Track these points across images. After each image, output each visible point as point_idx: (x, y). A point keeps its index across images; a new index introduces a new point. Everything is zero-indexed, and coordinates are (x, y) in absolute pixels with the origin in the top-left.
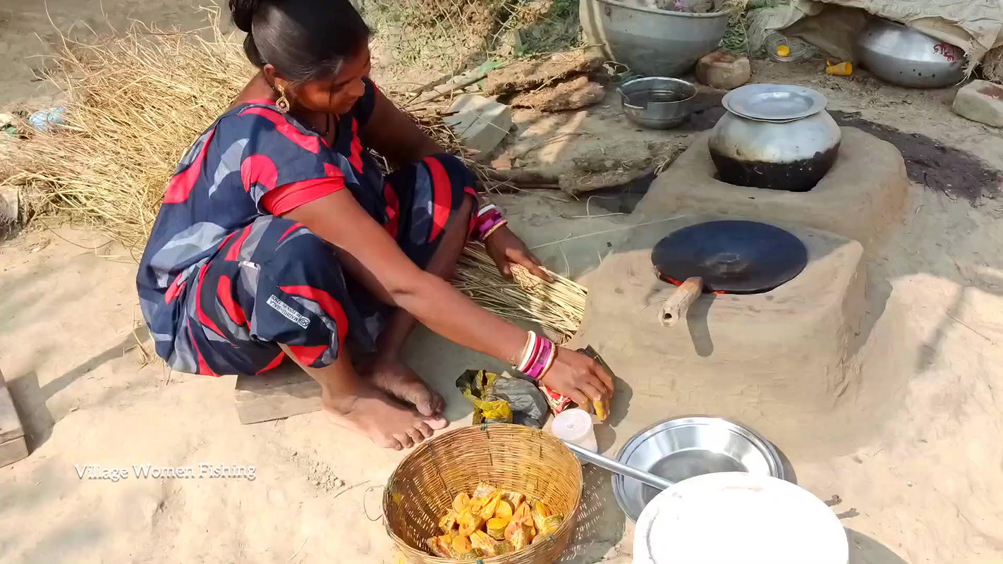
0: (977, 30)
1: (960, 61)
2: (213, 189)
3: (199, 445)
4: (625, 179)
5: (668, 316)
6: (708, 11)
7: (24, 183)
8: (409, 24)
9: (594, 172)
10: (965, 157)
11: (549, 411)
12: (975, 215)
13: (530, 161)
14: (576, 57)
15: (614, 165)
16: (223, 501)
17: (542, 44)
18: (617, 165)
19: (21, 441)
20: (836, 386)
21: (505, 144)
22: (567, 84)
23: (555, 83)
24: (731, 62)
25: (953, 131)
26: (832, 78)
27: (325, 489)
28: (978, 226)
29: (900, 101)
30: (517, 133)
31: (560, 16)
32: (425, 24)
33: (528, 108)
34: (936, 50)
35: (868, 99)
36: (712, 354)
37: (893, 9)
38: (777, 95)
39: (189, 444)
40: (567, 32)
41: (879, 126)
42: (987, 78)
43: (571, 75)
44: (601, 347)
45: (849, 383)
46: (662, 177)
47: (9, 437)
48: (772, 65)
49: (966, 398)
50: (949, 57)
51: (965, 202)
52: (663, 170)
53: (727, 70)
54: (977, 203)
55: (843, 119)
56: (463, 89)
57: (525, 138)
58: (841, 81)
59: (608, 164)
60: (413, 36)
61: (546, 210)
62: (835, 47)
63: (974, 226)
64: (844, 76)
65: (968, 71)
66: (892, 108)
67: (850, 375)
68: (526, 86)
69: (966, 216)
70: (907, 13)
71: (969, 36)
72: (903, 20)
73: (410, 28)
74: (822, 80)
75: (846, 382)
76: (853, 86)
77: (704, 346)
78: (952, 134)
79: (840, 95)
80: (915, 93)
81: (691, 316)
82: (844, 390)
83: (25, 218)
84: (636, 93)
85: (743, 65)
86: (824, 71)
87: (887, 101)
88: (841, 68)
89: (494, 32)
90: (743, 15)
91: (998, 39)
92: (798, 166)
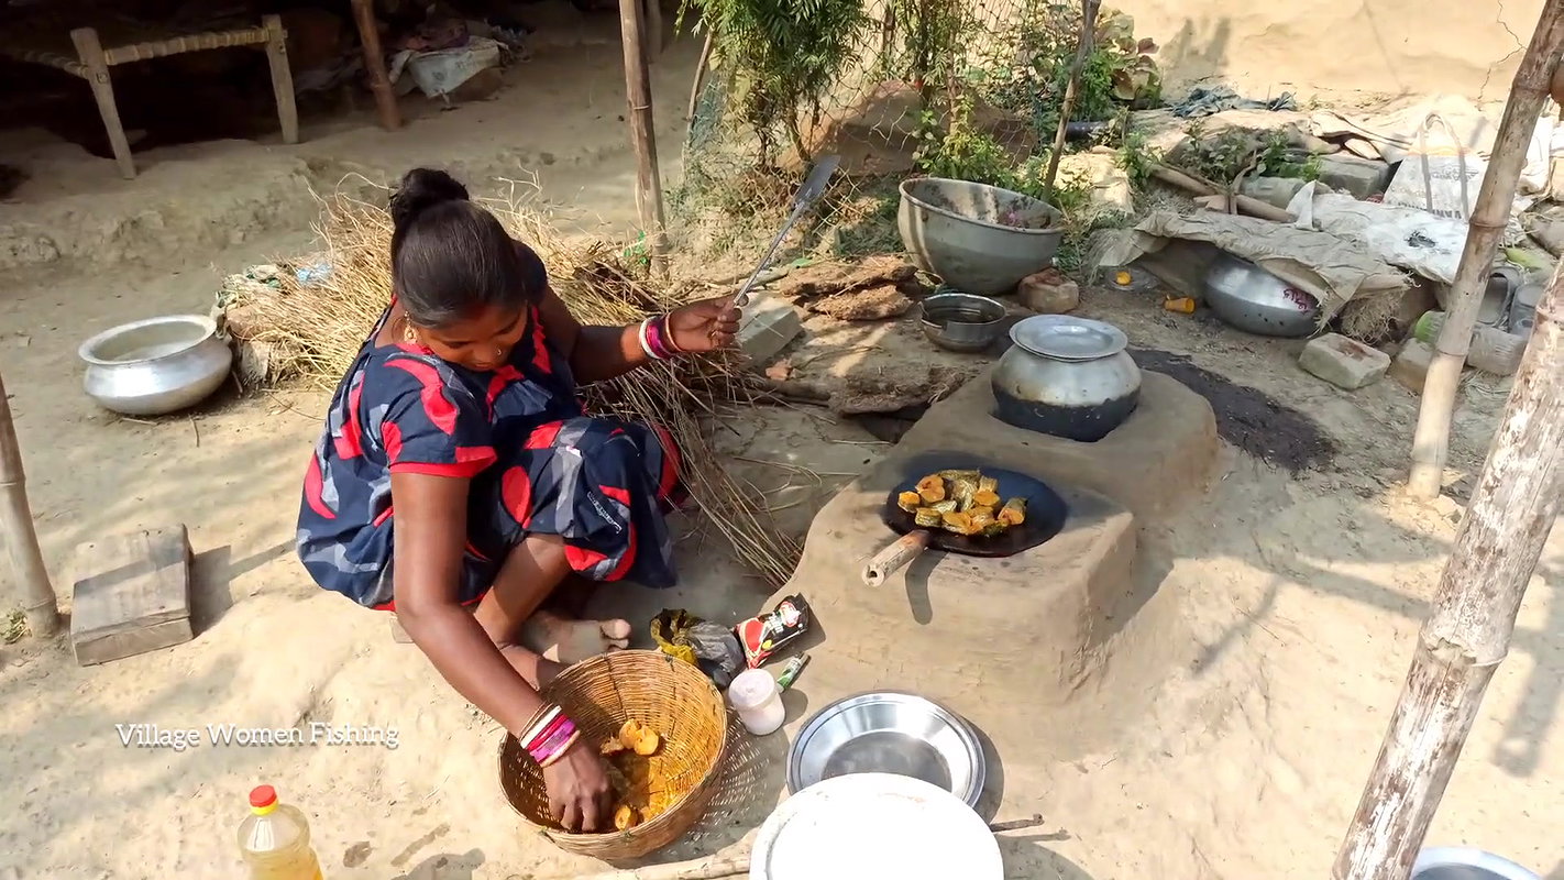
0: (1333, 278)
1: (1313, 311)
3: (363, 652)
4: (896, 405)
5: (874, 574)
6: (1042, 227)
7: (276, 340)
9: (865, 393)
10: (1299, 420)
11: (742, 664)
12: (1293, 489)
13: (809, 372)
14: (887, 264)
15: (887, 387)
16: (371, 720)
17: (862, 245)
18: (889, 389)
19: (185, 624)
20: (1072, 677)
21: (787, 350)
22: (873, 292)
23: (858, 289)
24: (1056, 285)
25: (1295, 389)
26: (1169, 314)
27: (480, 722)
28: (1294, 503)
29: (1242, 347)
30: (804, 340)
31: (884, 216)
32: (743, 212)
33: (824, 313)
34: (1287, 295)
35: (1205, 342)
36: (932, 622)
37: (1242, 244)
38: (1074, 329)
39: (352, 649)
40: (891, 234)
41: (1209, 374)
42: (1345, 333)
43: (878, 282)
45: (1089, 675)
46: (936, 408)
48: (1106, 292)
49: (1231, 708)
50: (1301, 304)
51: (1286, 474)
52: (939, 400)
53: (1051, 294)
54: (1301, 474)
55: (1168, 362)
56: (764, 286)
57: (811, 346)
58: (1178, 319)
59: (881, 385)
61: (808, 429)
62: (1179, 280)
63: (1288, 502)
64: (1184, 313)
65: (1323, 322)
66: (1231, 354)
67: (1091, 665)
68: (825, 290)
69: (1282, 489)
70: (1257, 251)
71: (1323, 284)
72: (1251, 258)
73: (727, 214)
74: (1158, 316)
75: (1086, 673)
76: (1193, 325)
77: (922, 611)
78: (1293, 392)
79: (1174, 333)
80: (1262, 341)
81: (910, 576)
82: (1083, 682)
83: (275, 378)
84: (939, 309)
85: (1071, 290)
86: (1163, 306)
87: (1227, 346)
88: (1182, 304)
89: (813, 227)
90: (1086, 235)
91: (1359, 291)
92: (1083, 412)
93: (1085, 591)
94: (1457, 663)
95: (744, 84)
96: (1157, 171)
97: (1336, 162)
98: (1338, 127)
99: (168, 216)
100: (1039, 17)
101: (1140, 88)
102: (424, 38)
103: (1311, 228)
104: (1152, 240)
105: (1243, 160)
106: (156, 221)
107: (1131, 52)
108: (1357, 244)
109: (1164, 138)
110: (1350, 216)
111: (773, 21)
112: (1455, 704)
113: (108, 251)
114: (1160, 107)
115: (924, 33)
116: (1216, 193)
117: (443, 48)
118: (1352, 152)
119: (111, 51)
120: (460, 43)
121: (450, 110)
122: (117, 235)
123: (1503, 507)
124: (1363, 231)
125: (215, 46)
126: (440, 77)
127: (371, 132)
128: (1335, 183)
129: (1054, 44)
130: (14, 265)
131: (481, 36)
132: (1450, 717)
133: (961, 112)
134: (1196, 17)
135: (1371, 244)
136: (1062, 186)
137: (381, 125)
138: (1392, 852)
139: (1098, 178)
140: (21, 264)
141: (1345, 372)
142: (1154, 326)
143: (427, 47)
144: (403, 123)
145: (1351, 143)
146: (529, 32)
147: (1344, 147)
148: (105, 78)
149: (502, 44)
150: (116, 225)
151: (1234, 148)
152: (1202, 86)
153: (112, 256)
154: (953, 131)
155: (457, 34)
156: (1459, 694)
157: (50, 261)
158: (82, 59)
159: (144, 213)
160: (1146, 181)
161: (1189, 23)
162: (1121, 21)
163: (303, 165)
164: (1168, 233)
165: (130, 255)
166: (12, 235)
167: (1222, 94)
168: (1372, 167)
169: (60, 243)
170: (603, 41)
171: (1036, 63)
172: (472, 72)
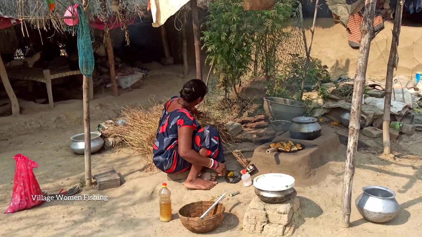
0: (368, 113)
2: (170, 127)
5: (268, 151)
6: (299, 106)
7: (116, 136)
8: (217, 109)
14: (262, 116)
19: (119, 182)
20: (308, 174)
21: (240, 133)
22: (259, 122)
23: (255, 121)
30: (244, 132)
31: (260, 108)
32: (222, 109)
33: (247, 127)
37: (347, 107)
38: (306, 119)
42: (373, 126)
43: (260, 120)
44: (255, 164)
45: (311, 174)
47: (117, 180)
50: (361, 120)
52: (278, 136)
57: (246, 133)
58: (334, 127)
59: (264, 134)
60: (218, 112)
62: (333, 118)
64: (335, 125)
65: (367, 124)
67: (312, 172)
68: (247, 122)
70: (350, 108)
71: (366, 115)
73: (217, 110)
74: (329, 126)
76: (338, 127)
77: (278, 162)
79: (333, 129)
83: (113, 146)
86: (331, 124)
87: (346, 131)
88: (335, 123)
89: (241, 112)
90: (311, 111)
91: (374, 116)
92: (308, 134)
93: (309, 157)
94: (353, 129)
95: (222, 77)
96: (328, 96)
97: (373, 91)
98: (373, 83)
99: (67, 117)
100: (296, 60)
101: (325, 77)
102: (122, 72)
103: (364, 104)
104: (327, 110)
105: (349, 91)
106: (64, 117)
107: (321, 68)
108: (374, 106)
109: (331, 88)
110: (373, 101)
111: (231, 61)
112: (354, 136)
113: (54, 125)
114: (330, 82)
115: (267, 64)
116: (343, 99)
117: (127, 75)
118: (377, 89)
119: (52, 75)
120: (132, 73)
121: (131, 91)
122: (55, 121)
123: (354, 106)
124: (376, 104)
125: (76, 74)
126: (126, 83)
127: (111, 97)
128: (371, 95)
129: (300, 67)
130: (31, 128)
131: (137, 71)
132: (354, 138)
133: (277, 81)
134: (339, 59)
135: (378, 107)
136: (304, 99)
137: (114, 96)
138: (350, 162)
139: (314, 97)
140: (32, 128)
141: (372, 134)
142: (328, 128)
143: (123, 75)
144: (119, 95)
145: (376, 87)
146: (149, 71)
147: (375, 88)
148: (50, 82)
149: (143, 74)
150: (55, 119)
151: (346, 88)
152: (341, 77)
153: (54, 126)
154: (276, 86)
155: (131, 71)
156: (354, 134)
157: (39, 128)
158: (45, 77)
159: (61, 116)
160: (326, 98)
161: (337, 61)
162: (318, 61)
163: (97, 104)
164: (330, 107)
165: (59, 126)
166: (29, 121)
167: (346, 78)
168: (381, 92)
169: (41, 123)
170: (170, 73)
171: (296, 72)
172: (135, 81)
